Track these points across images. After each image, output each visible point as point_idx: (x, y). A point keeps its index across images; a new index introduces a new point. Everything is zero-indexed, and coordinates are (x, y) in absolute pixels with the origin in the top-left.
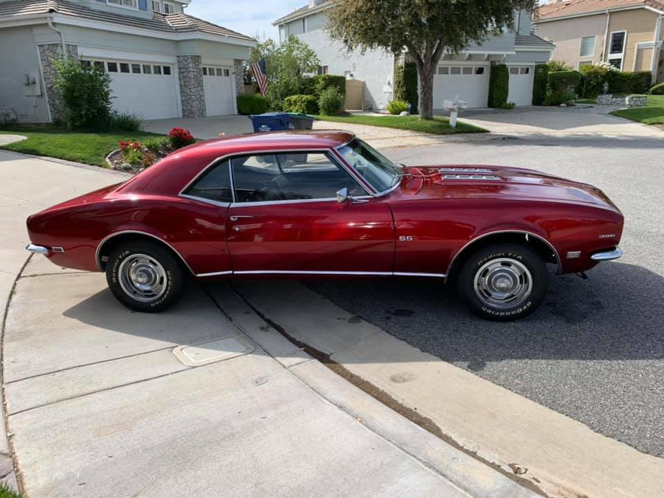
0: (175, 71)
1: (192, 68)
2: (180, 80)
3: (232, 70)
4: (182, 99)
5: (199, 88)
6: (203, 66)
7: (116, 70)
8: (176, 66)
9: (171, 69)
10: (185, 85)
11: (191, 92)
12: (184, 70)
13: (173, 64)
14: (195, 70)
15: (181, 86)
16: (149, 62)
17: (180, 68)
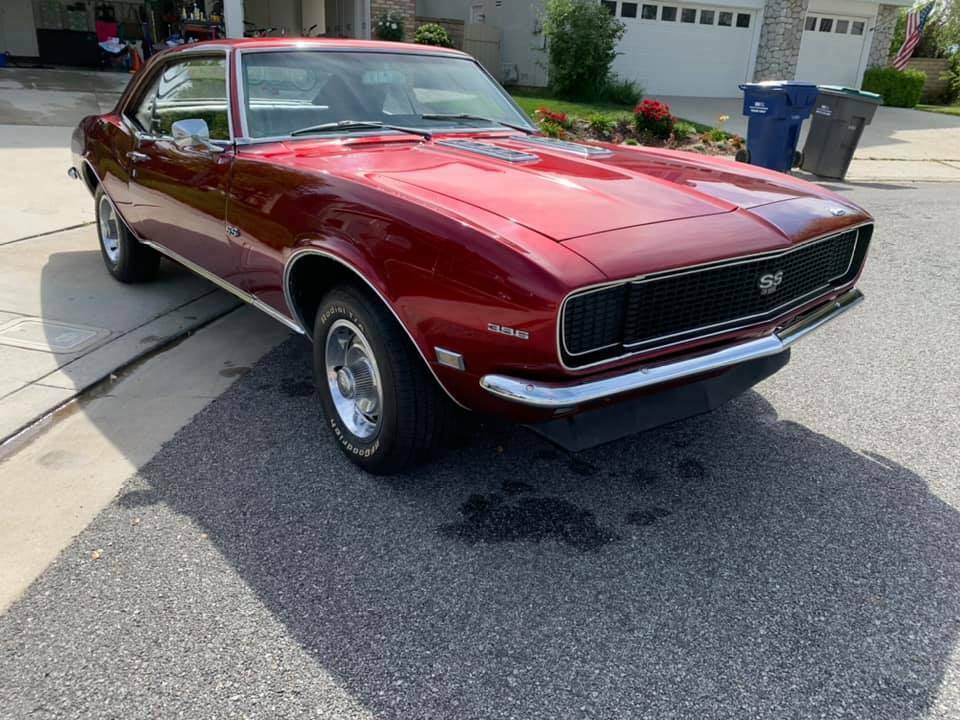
0: (756, 22)
1: (786, 17)
2: (762, 36)
3: (869, 25)
4: (756, 68)
5: (787, 52)
6: (808, 15)
7: (633, 15)
8: (761, 14)
9: (752, 19)
10: (766, 46)
11: (773, 57)
12: (773, 20)
13: (757, 10)
14: (790, 20)
15: (760, 46)
16: (713, 6)
17: (766, 18)
